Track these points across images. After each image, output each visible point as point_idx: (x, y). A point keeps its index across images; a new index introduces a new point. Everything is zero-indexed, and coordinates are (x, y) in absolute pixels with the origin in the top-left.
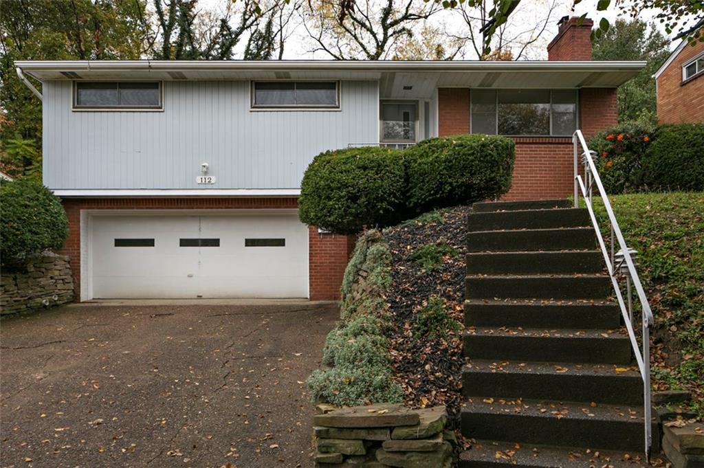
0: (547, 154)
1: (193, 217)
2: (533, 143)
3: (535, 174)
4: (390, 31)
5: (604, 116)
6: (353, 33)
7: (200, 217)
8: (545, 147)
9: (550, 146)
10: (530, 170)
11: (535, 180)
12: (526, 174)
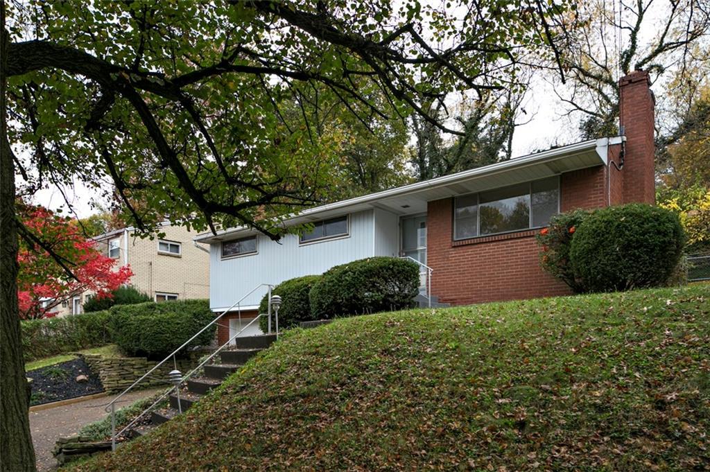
0: (524, 248)
2: (508, 239)
3: (511, 269)
5: (589, 198)
8: (521, 242)
9: (526, 239)
10: (506, 266)
11: (512, 275)
12: (502, 270)
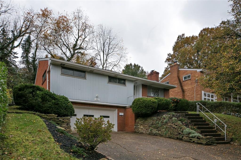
1: (87, 109)
4: (76, 51)
6: (61, 48)
7: (89, 109)
